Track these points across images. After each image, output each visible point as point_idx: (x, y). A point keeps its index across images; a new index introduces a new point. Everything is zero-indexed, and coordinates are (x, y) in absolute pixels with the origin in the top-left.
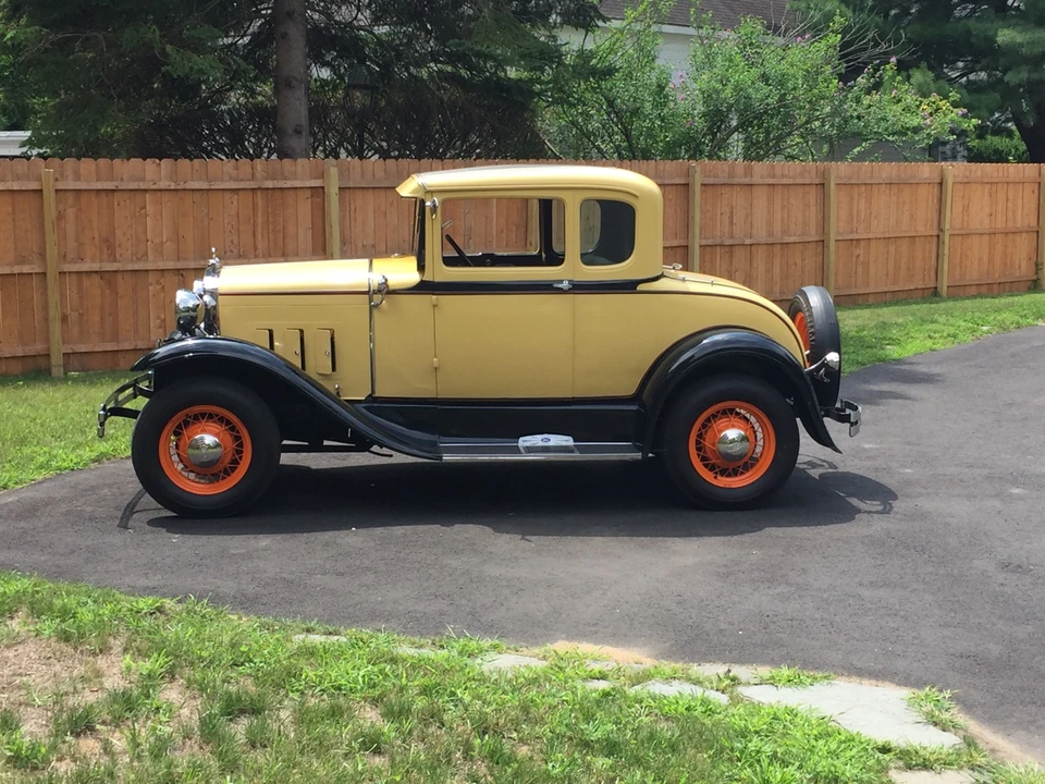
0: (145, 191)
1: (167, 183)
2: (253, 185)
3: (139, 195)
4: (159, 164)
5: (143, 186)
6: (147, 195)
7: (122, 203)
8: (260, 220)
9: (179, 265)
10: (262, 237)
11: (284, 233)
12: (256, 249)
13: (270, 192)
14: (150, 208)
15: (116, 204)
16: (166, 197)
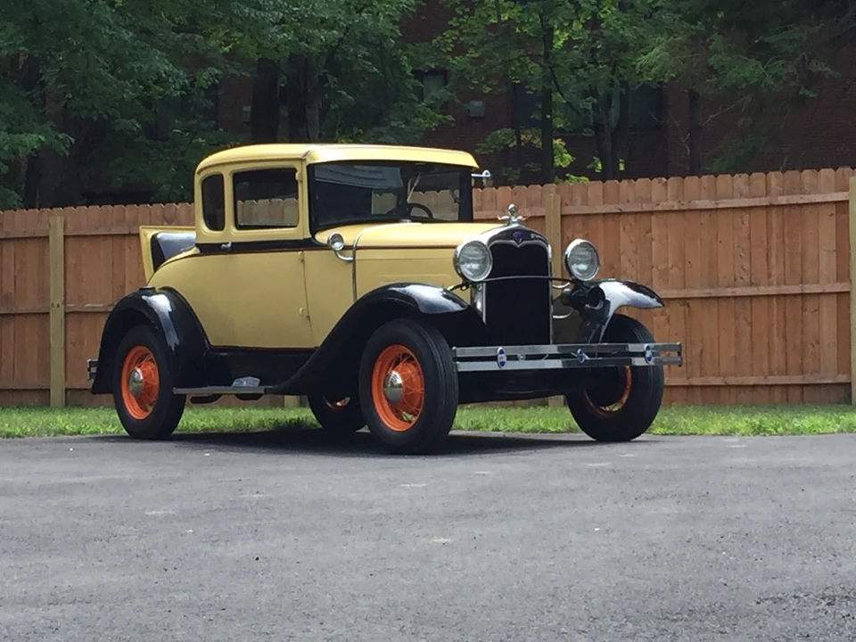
0: (651, 213)
1: (671, 203)
2: (764, 201)
3: (645, 218)
4: (666, 183)
5: (646, 208)
6: (653, 218)
7: (628, 227)
8: (774, 241)
9: (683, 294)
10: (777, 262)
11: (802, 257)
12: (770, 276)
13: (786, 210)
14: (655, 232)
15: (622, 229)
16: (672, 218)
